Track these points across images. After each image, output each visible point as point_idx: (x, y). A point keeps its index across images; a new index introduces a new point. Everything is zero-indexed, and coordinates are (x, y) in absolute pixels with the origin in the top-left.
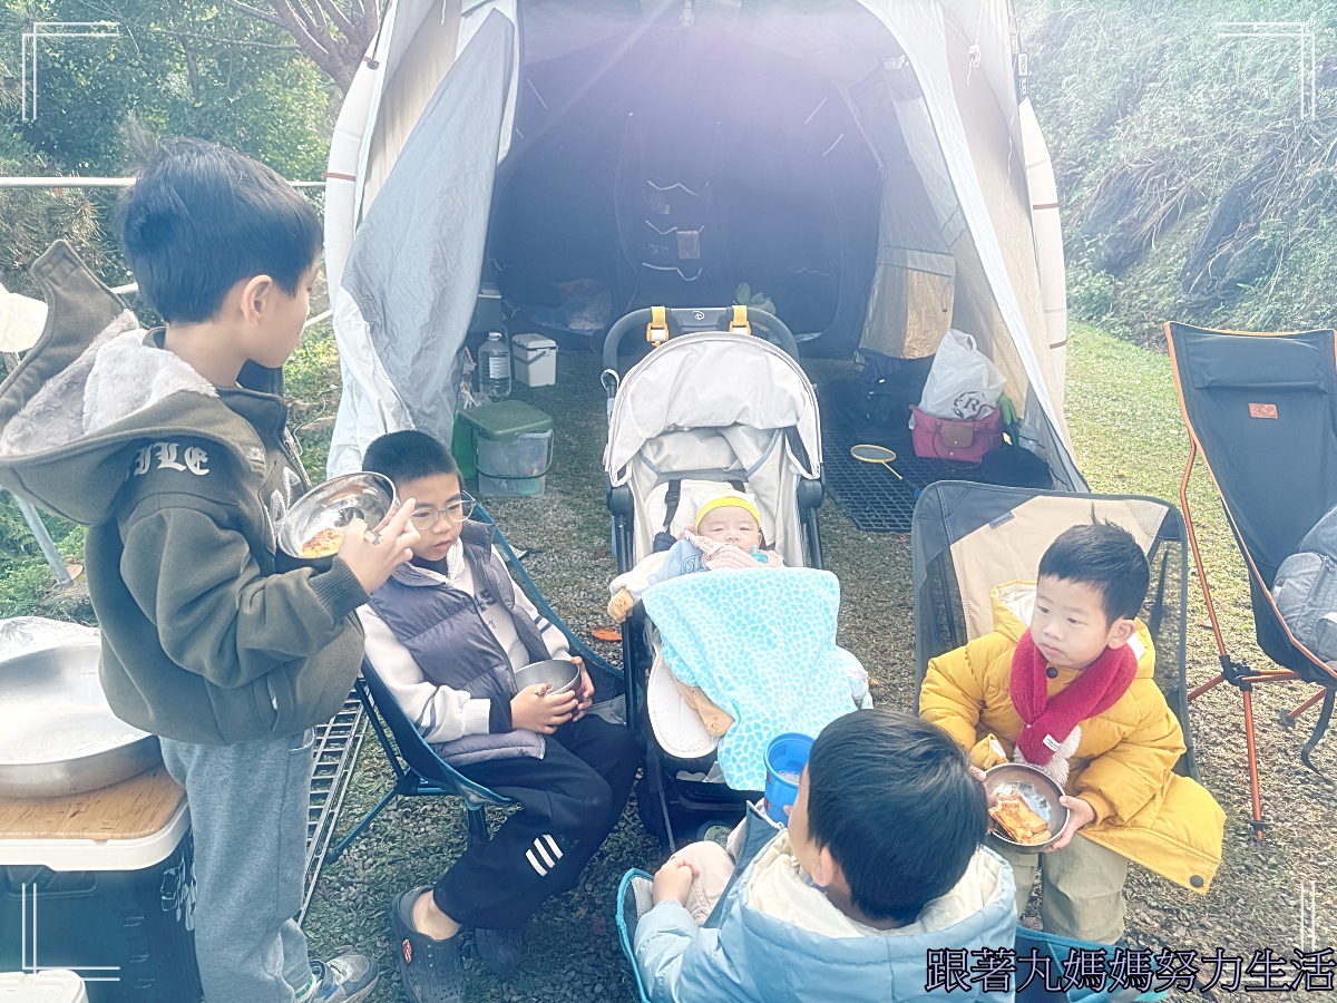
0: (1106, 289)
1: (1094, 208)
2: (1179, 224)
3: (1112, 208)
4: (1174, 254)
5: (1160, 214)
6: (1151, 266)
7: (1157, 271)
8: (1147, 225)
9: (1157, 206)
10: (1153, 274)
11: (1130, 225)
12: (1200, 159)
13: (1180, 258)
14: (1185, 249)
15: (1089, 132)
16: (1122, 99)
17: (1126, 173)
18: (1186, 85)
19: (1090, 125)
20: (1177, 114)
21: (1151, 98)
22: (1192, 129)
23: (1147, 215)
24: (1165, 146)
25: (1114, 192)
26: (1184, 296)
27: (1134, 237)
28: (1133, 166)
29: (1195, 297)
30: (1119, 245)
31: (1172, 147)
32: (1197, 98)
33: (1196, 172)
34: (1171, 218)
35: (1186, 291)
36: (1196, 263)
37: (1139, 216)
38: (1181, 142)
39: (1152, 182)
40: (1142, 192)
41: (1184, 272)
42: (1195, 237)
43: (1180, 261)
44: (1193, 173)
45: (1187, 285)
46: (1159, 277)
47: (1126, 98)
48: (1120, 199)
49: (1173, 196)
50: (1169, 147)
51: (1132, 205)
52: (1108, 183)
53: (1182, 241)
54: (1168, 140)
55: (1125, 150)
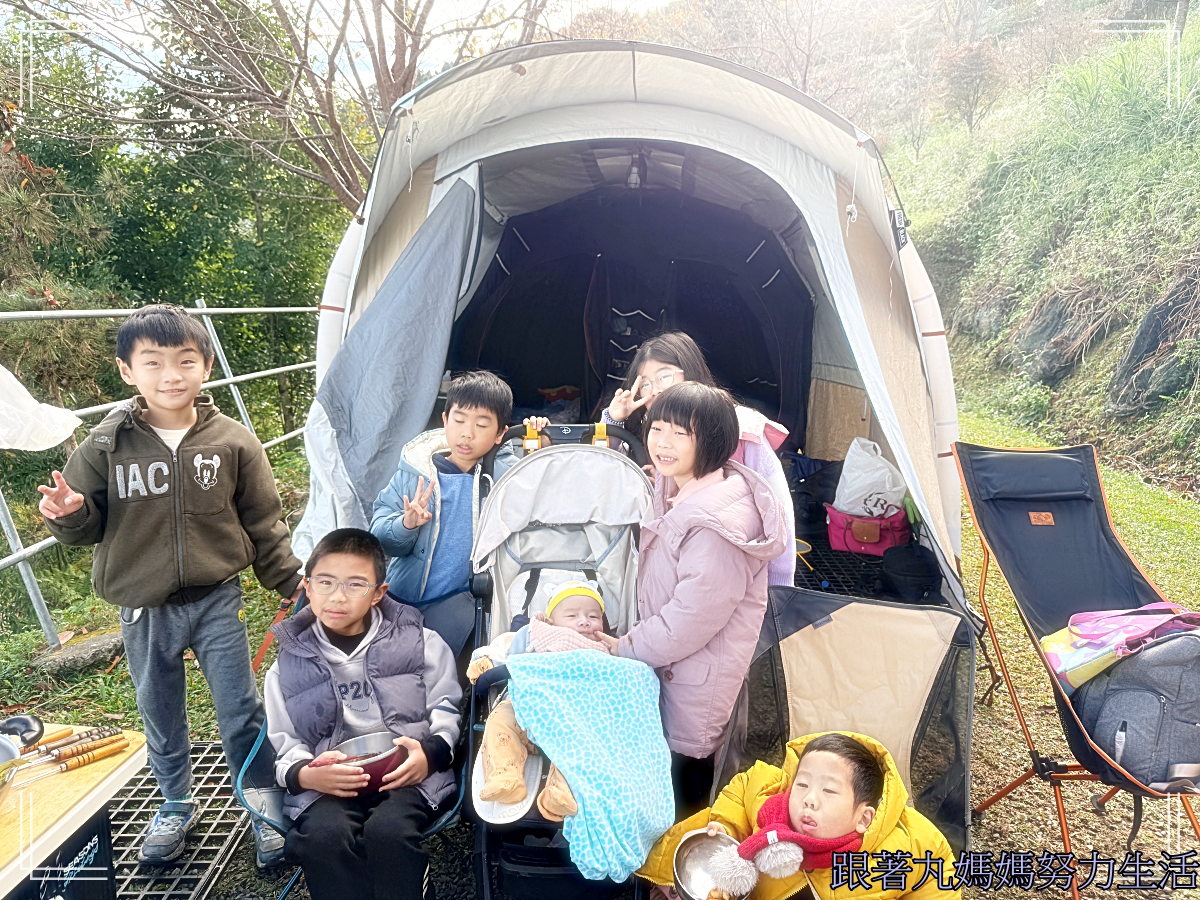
0: (1042, 399)
1: (1031, 327)
2: (1106, 342)
3: (1046, 327)
4: (1103, 368)
5: (1089, 334)
6: (1083, 378)
7: (1088, 383)
8: (1078, 342)
9: (1086, 326)
10: (1084, 385)
11: (1062, 343)
12: (1121, 286)
13: (1108, 372)
14: (1112, 364)
15: (1025, 263)
16: (1054, 235)
17: (1057, 298)
18: (1109, 223)
19: (1025, 256)
20: (1100, 248)
21: (1079, 234)
22: (1114, 260)
23: (1077, 334)
24: (1090, 274)
25: (1047, 314)
26: (1112, 406)
27: (1066, 353)
28: (1063, 291)
29: (1122, 407)
30: (1053, 359)
31: (1097, 276)
32: (1117, 235)
33: (1118, 297)
34: (1099, 337)
35: (1114, 402)
36: (1122, 376)
37: (1070, 334)
38: (1105, 272)
39: (1081, 305)
40: (1072, 314)
41: (1111, 385)
42: (1121, 355)
43: (1108, 375)
44: (1117, 298)
45: (1115, 395)
46: (1090, 389)
47: (1056, 235)
48: (1052, 320)
49: (1099, 317)
50: (1093, 276)
51: (1064, 325)
52: (1042, 306)
53: (1109, 357)
54: (1092, 270)
55: (1057, 278)
